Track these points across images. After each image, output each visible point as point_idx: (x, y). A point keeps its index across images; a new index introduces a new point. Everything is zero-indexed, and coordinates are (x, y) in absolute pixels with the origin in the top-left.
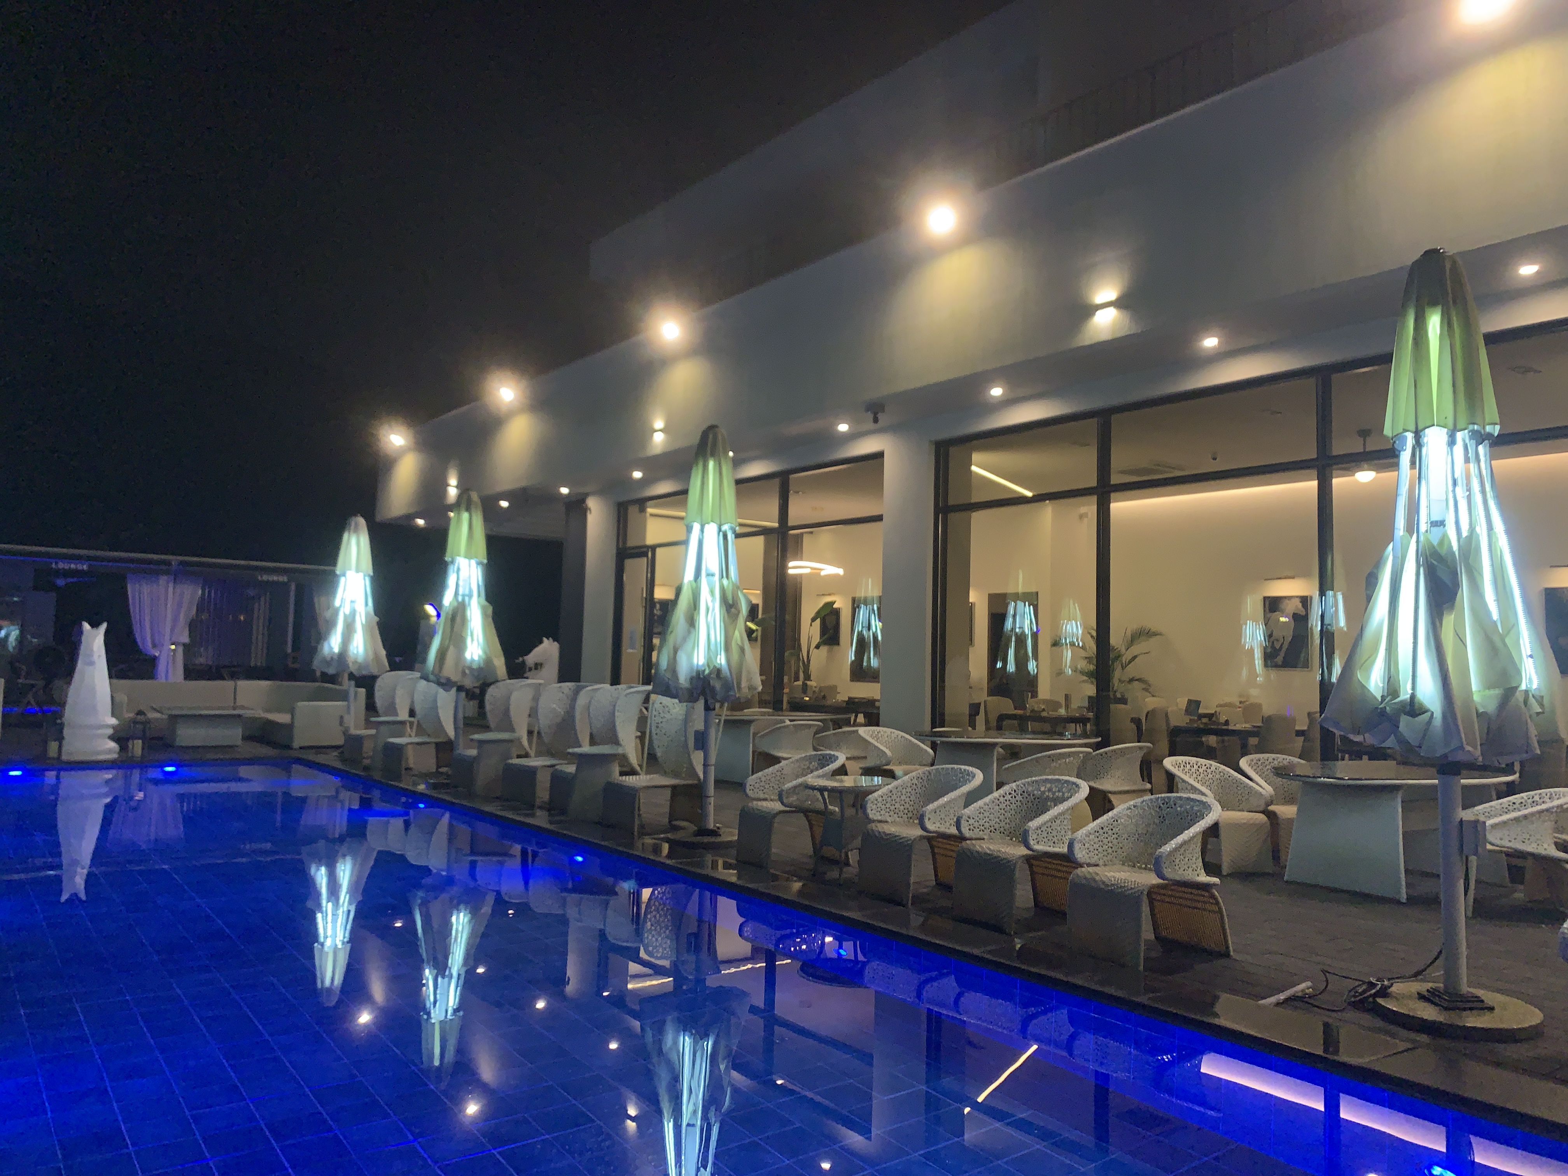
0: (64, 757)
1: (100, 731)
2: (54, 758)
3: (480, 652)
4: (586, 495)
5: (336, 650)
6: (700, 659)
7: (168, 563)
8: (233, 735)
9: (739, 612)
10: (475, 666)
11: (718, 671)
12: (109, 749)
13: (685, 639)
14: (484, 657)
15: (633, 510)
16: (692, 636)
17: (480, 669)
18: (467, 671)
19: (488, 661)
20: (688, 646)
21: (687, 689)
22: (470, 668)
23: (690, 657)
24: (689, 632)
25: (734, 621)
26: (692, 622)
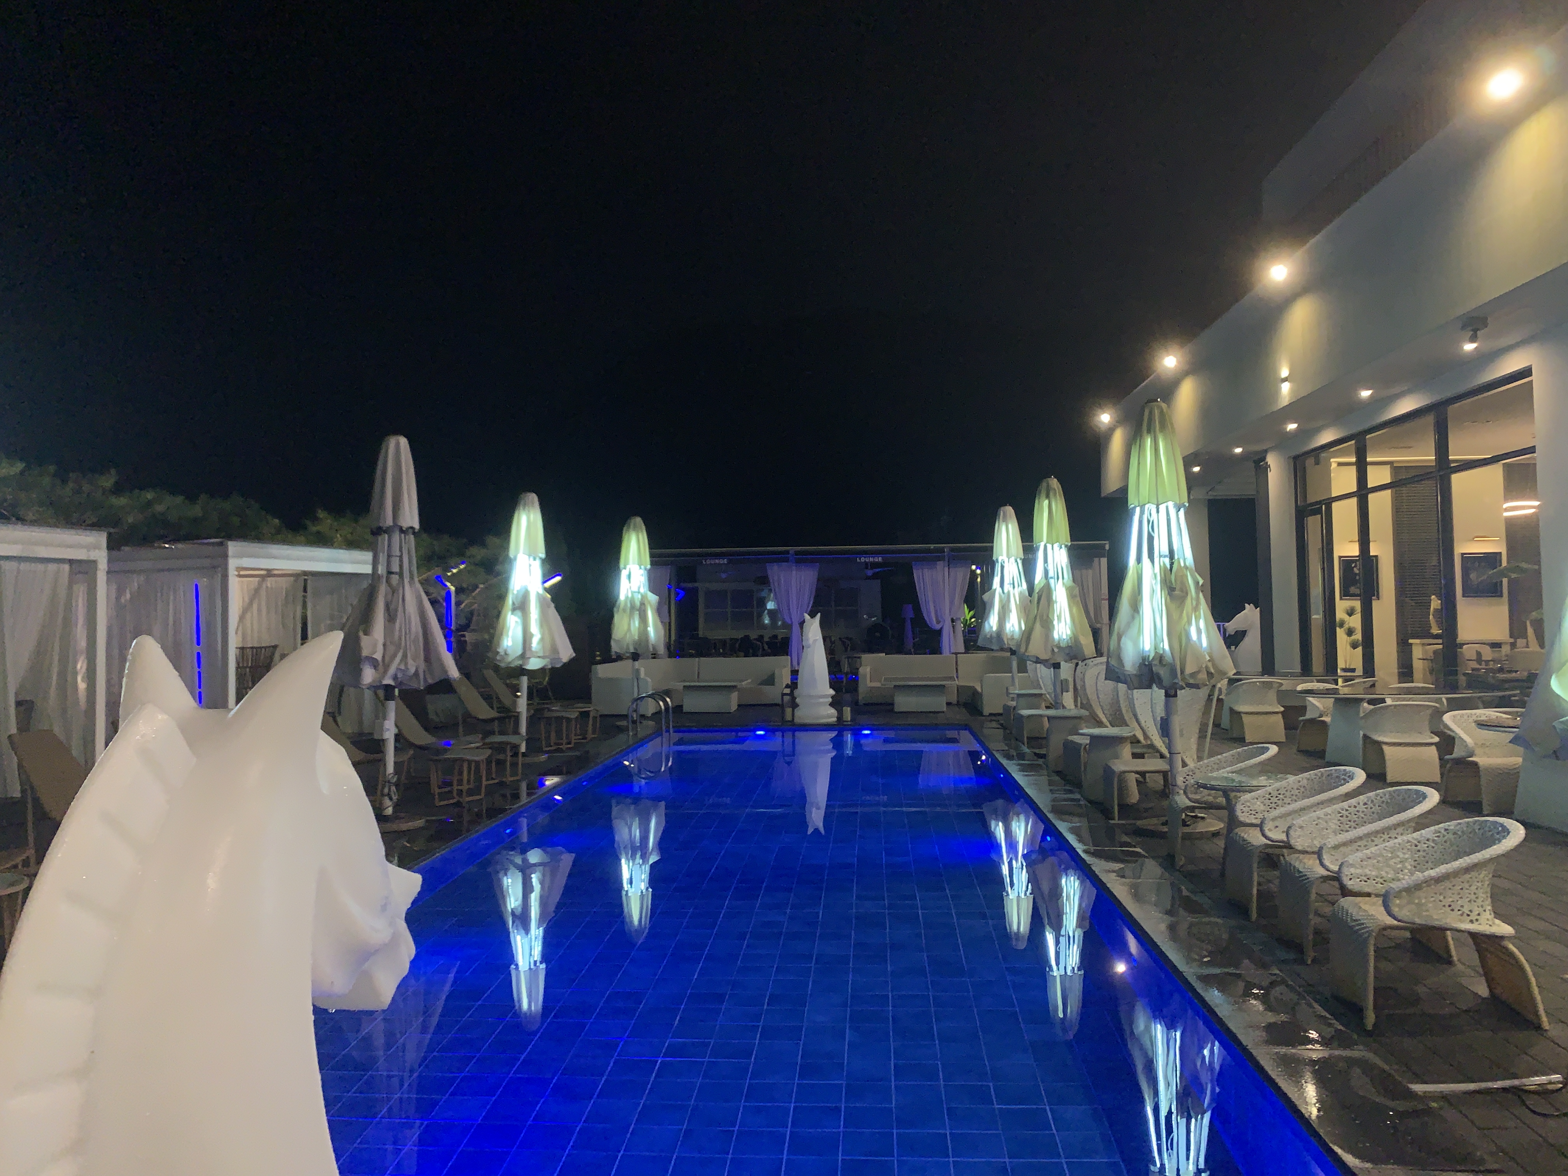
0: (797, 720)
1: (821, 700)
2: (789, 721)
3: (1069, 632)
4: (1266, 451)
5: (995, 629)
6: (1147, 645)
7: (942, 551)
8: (937, 703)
9: (1187, 594)
10: (1063, 645)
11: (1160, 658)
12: (829, 715)
13: (1129, 625)
14: (1072, 636)
15: (1310, 462)
16: (1136, 621)
17: (1069, 647)
18: (1056, 650)
19: (1075, 639)
20: (1133, 631)
21: (1135, 675)
22: (1059, 647)
23: (1136, 643)
24: (1133, 618)
25: (1181, 604)
26: (1136, 607)
